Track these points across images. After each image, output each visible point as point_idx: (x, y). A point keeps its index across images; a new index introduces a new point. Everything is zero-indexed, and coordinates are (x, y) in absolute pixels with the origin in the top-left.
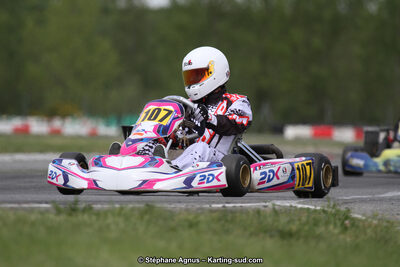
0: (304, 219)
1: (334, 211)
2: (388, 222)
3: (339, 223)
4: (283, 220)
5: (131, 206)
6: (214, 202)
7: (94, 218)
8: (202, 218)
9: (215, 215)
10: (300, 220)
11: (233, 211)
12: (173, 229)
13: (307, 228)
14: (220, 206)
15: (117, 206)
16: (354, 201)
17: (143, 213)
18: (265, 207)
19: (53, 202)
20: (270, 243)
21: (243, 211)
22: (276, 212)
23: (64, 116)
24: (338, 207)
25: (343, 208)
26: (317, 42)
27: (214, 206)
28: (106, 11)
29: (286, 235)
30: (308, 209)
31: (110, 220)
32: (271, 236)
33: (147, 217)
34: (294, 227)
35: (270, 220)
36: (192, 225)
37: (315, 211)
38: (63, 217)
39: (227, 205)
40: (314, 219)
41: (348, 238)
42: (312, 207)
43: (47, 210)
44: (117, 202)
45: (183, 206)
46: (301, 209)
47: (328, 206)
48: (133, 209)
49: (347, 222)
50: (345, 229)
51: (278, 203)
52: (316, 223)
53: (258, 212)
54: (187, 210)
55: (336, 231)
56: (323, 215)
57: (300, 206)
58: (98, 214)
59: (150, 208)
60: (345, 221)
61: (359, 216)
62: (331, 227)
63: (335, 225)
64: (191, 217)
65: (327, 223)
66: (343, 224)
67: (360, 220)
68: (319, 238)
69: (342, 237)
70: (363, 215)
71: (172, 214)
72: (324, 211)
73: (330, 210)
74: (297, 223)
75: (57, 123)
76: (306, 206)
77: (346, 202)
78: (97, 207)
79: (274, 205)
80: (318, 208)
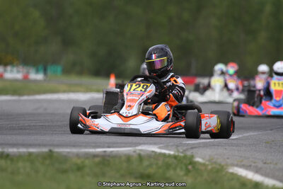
0: (160, 163)
1: (183, 155)
2: (220, 165)
3: (184, 167)
4: (145, 163)
7: (9, 162)
8: (87, 162)
9: (97, 160)
10: (157, 164)
12: (65, 171)
13: (161, 171)
18: (135, 151)
22: (141, 157)
24: (187, 153)
25: (189, 153)
30: (165, 154)
33: (47, 162)
34: (151, 171)
35: (135, 165)
36: (80, 168)
37: (169, 155)
39: (108, 150)
40: (167, 163)
42: (168, 152)
46: (160, 154)
49: (190, 167)
52: (168, 166)
53: (128, 158)
55: (182, 173)
57: (158, 150)
58: (12, 158)
61: (200, 160)
62: (178, 170)
63: (181, 168)
64: (79, 161)
65: (176, 167)
66: (186, 168)
67: (200, 164)
68: (169, 180)
69: (185, 178)
70: (203, 159)
72: (175, 157)
74: (155, 167)
76: (164, 151)
80: (172, 153)
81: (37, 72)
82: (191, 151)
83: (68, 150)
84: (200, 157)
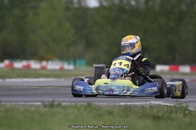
0: (165, 110)
1: (180, 106)
3: (182, 112)
4: (155, 111)
5: (80, 104)
6: (121, 102)
7: (62, 109)
8: (115, 110)
9: (122, 108)
10: (163, 111)
11: (130, 106)
12: (101, 115)
13: (166, 115)
14: (124, 104)
15: (73, 104)
16: (190, 102)
17: (86, 107)
18: (146, 104)
19: (42, 102)
20: (149, 122)
21: (135, 106)
22: (151, 107)
23: (47, 60)
24: (182, 105)
25: (184, 105)
26: (171, 24)
27: (121, 104)
28: (68, 9)
29: (156, 118)
30: (167, 105)
31: (70, 110)
32: (149, 119)
33: (88, 109)
34: (160, 114)
35: (148, 111)
36: (110, 113)
37: (171, 106)
38: (46, 109)
39: (128, 104)
40: (170, 110)
41: (187, 120)
42: (169, 105)
43: (39, 106)
44: (73, 102)
45: (106, 104)
46: (164, 105)
47: (177, 104)
48: (81, 105)
49: (186, 112)
50: (185, 115)
51: (152, 102)
52: (171, 112)
53: (143, 107)
54: (108, 106)
55: (181, 116)
56: (174, 109)
57: (163, 104)
58: (64, 107)
59: (89, 105)
60: (185, 111)
61: (192, 109)
62: (179, 114)
63: (181, 114)
64: (110, 109)
65: (177, 112)
66: (184, 113)
67: (193, 111)
68: (172, 119)
69: (184, 119)
70: (195, 108)
71: (100, 108)
72: (175, 107)
73: (178, 106)
74: (162, 112)
75: (44, 63)
76: (166, 104)
77: (186, 102)
78: (64, 104)
79: (150, 103)
80: (172, 105)
81: (69, 64)
82: (185, 104)
83: (100, 104)
84: (192, 108)
